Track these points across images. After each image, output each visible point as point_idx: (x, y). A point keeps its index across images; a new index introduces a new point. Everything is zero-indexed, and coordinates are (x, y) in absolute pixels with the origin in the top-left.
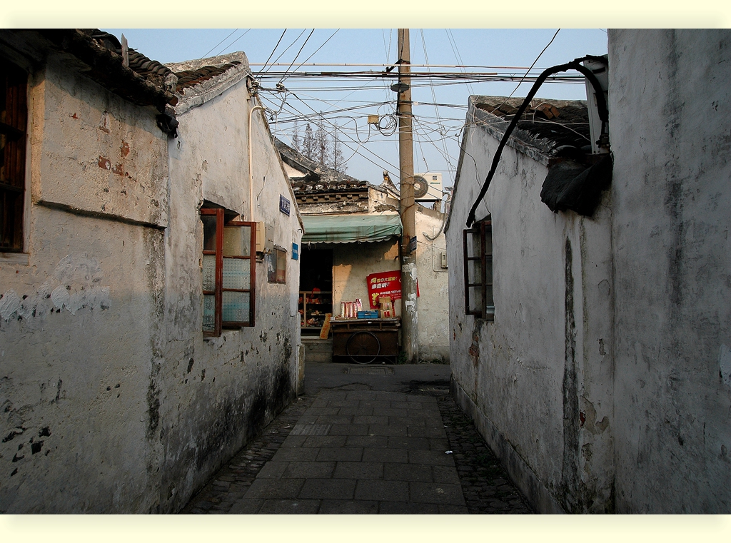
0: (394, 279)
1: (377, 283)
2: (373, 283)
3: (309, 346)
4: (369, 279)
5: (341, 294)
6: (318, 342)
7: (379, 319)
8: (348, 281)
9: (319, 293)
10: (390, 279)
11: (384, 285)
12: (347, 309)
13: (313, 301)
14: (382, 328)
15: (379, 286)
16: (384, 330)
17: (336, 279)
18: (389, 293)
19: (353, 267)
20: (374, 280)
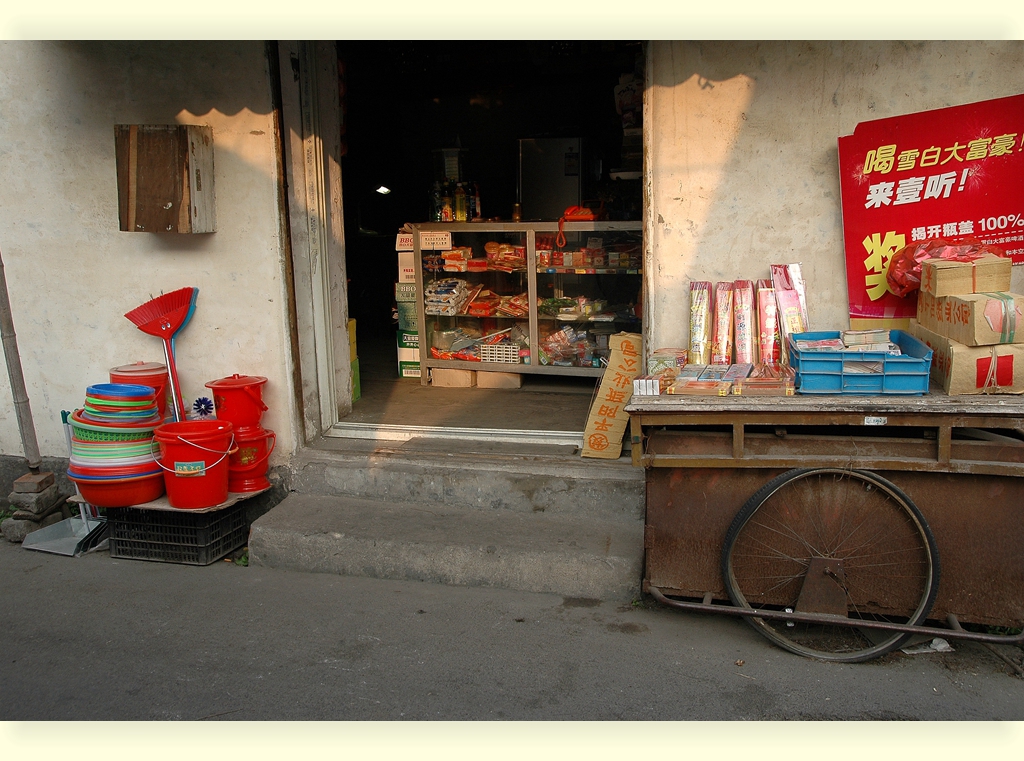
0: (1003, 145)
1: (895, 176)
2: (876, 177)
3: (530, 494)
4: (852, 150)
5: (689, 242)
6: (575, 474)
7: (938, 403)
8: (732, 166)
9: (590, 227)
10: (978, 149)
11: (940, 185)
12: (724, 319)
13: (568, 258)
14: (955, 453)
15: (909, 192)
16: (964, 466)
17: (665, 160)
18: (967, 227)
19: (758, 91)
20: (880, 158)
